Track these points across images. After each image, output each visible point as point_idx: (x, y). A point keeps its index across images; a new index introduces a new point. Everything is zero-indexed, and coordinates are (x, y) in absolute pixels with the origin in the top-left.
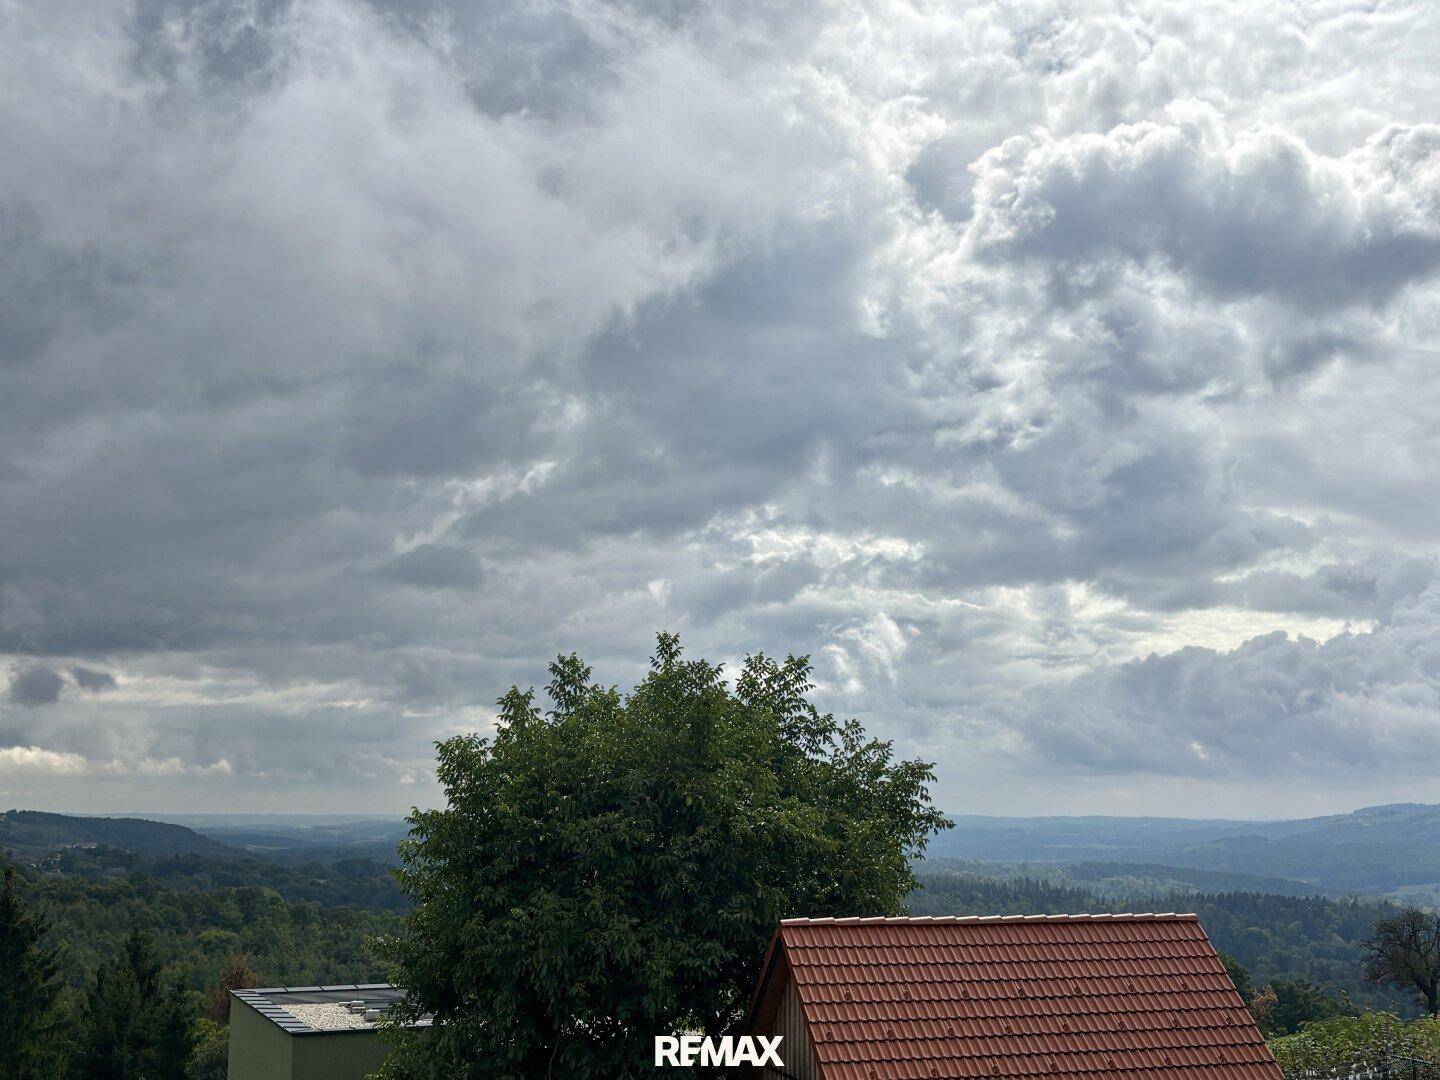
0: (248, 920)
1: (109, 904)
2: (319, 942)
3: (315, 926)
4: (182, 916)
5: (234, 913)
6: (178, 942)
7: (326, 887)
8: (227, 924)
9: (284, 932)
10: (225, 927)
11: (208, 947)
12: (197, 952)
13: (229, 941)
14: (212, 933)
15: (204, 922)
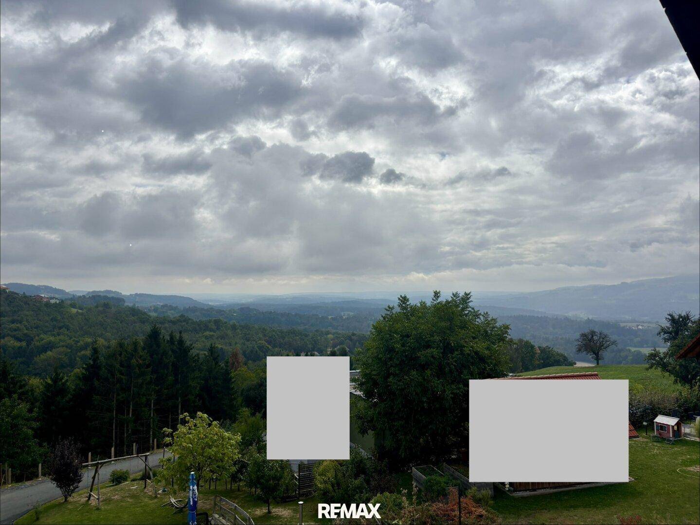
0: (218, 329)
1: (175, 324)
2: (240, 335)
3: (238, 330)
4: (198, 328)
5: (214, 327)
6: (197, 336)
7: (236, 316)
8: (211, 330)
9: (229, 332)
10: (211, 331)
11: (206, 337)
12: (203, 339)
13: (213, 335)
14: (207, 333)
15: (205, 330)
